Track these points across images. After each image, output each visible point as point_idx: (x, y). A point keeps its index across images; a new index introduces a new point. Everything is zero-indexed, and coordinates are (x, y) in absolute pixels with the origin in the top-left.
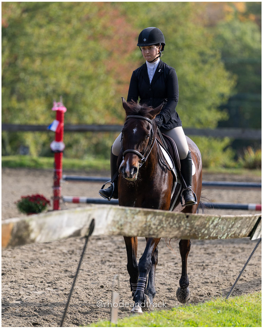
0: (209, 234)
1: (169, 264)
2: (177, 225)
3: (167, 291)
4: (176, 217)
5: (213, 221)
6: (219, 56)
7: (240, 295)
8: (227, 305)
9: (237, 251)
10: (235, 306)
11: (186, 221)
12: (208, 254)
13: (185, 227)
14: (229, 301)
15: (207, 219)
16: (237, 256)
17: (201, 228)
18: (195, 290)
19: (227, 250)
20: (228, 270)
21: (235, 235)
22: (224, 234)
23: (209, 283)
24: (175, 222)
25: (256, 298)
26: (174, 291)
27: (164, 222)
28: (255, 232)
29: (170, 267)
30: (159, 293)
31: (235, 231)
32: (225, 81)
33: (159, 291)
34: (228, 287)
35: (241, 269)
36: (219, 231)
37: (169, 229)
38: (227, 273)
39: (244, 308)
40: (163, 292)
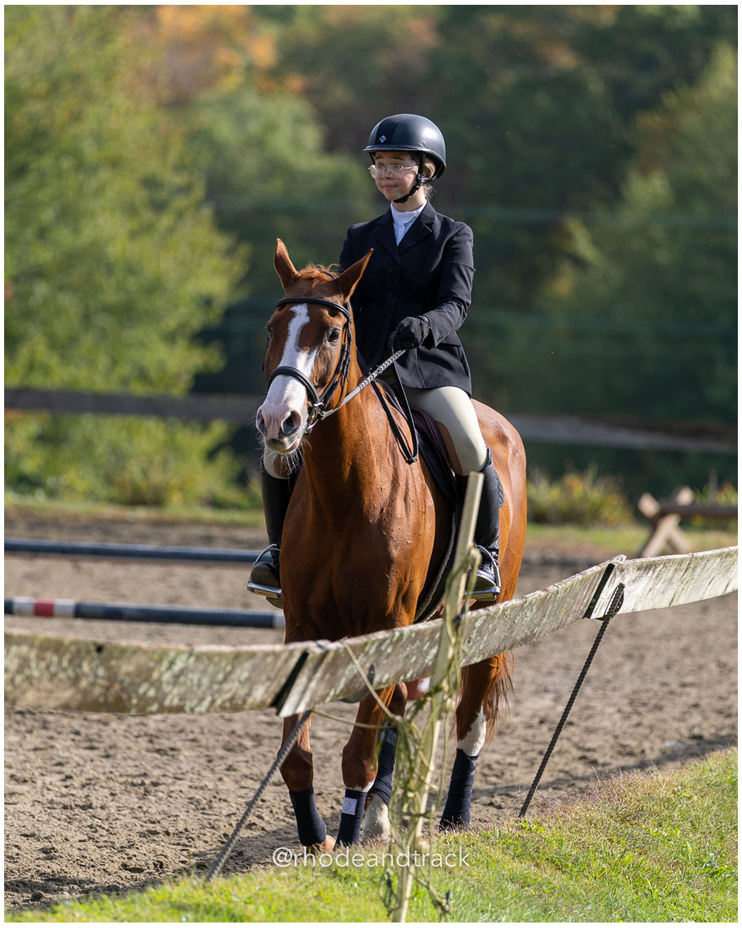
0: (160, 699)
1: (48, 779)
2: (71, 673)
3: (42, 855)
4: (67, 649)
5: (172, 663)
6: (199, 192)
7: (247, 868)
8: (207, 899)
9: (240, 745)
10: (230, 902)
11: (96, 663)
12: (158, 751)
13: (91, 679)
14: (215, 887)
15: (156, 657)
16: (241, 758)
17: (137, 680)
18: (119, 855)
19: (212, 743)
20: (215, 797)
21: (234, 702)
22: (202, 700)
23: (159, 833)
24: (65, 663)
25: (291, 880)
26: (61, 857)
27: (33, 665)
28: (290, 694)
29: (50, 787)
30: (17, 862)
31: (233, 691)
32: (214, 261)
33: (18, 854)
34: (214, 846)
35: (252, 794)
36: (190, 690)
37: (46, 684)
38: (211, 807)
39: (257, 909)
40: (28, 859)
